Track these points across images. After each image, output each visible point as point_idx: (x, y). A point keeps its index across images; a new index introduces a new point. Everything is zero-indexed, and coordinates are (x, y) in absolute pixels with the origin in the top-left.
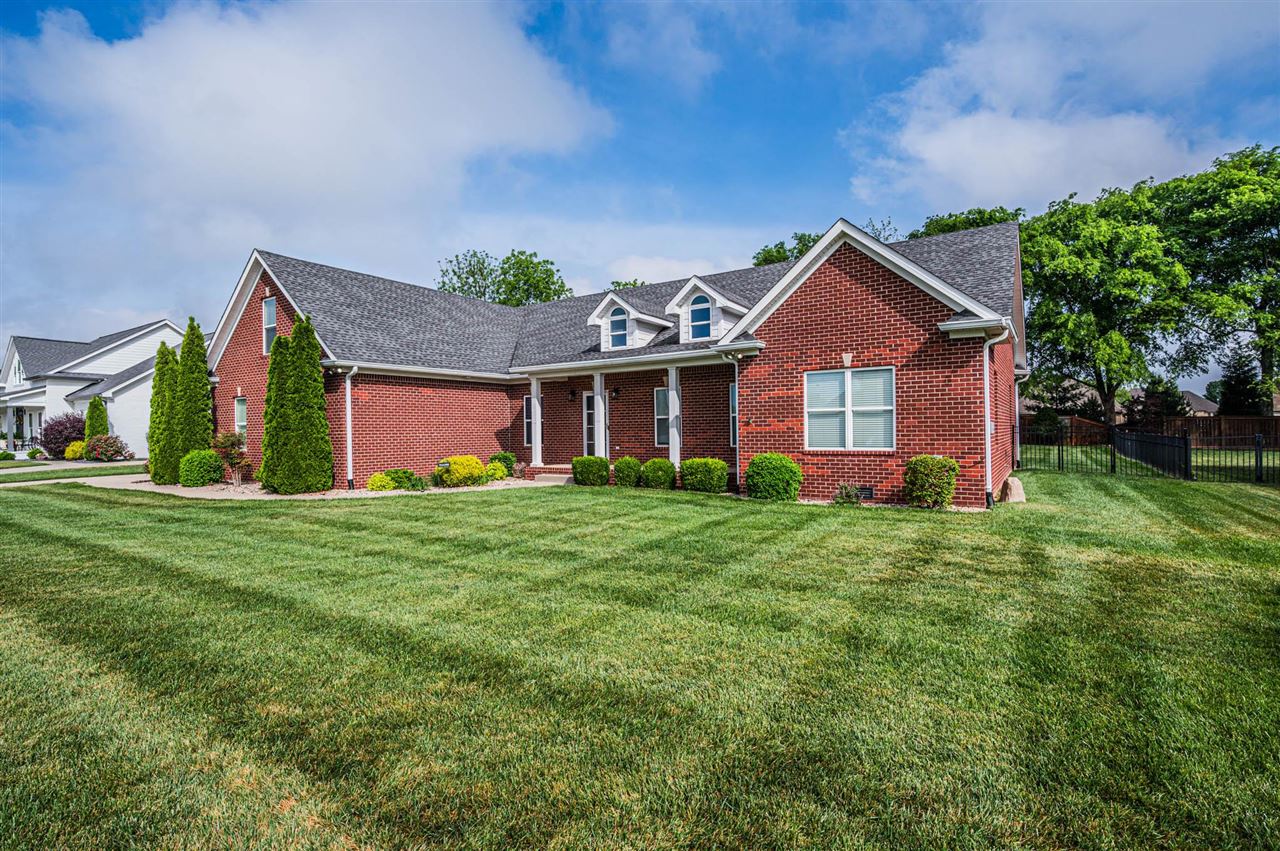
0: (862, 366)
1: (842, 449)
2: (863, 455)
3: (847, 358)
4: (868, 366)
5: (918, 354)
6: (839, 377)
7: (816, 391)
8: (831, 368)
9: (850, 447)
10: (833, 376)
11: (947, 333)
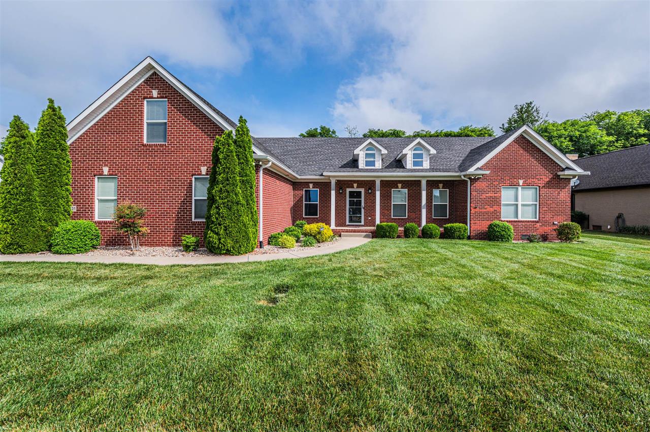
0: (527, 185)
1: (516, 219)
2: (527, 222)
3: (521, 182)
4: (529, 186)
5: (548, 182)
6: (515, 189)
7: (507, 195)
8: (514, 185)
9: (520, 219)
10: (512, 189)
11: (559, 176)
